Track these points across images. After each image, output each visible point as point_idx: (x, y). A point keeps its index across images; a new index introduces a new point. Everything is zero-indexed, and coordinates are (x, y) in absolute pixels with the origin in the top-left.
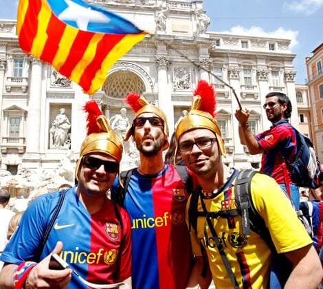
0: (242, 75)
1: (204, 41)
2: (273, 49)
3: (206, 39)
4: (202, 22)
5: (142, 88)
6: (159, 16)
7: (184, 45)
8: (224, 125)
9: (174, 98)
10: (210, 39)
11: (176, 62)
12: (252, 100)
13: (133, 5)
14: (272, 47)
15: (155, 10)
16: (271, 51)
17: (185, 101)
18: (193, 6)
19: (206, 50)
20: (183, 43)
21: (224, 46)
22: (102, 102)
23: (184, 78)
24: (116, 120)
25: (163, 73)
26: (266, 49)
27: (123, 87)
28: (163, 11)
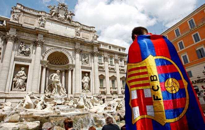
0: (109, 60)
1: (96, 44)
2: (120, 51)
3: (97, 43)
4: (95, 36)
5: (67, 61)
6: (78, 30)
7: (87, 44)
8: (102, 81)
9: (82, 67)
10: (98, 43)
11: (84, 51)
12: (113, 71)
13: (66, 23)
14: (120, 50)
15: (75, 27)
16: (119, 52)
17: (87, 69)
18: (91, 28)
19: (97, 48)
20: (87, 43)
21: (102, 47)
22: (47, 66)
23: (87, 58)
24: (54, 76)
25: (78, 55)
26: (117, 50)
27: (56, 60)
28: (80, 28)
